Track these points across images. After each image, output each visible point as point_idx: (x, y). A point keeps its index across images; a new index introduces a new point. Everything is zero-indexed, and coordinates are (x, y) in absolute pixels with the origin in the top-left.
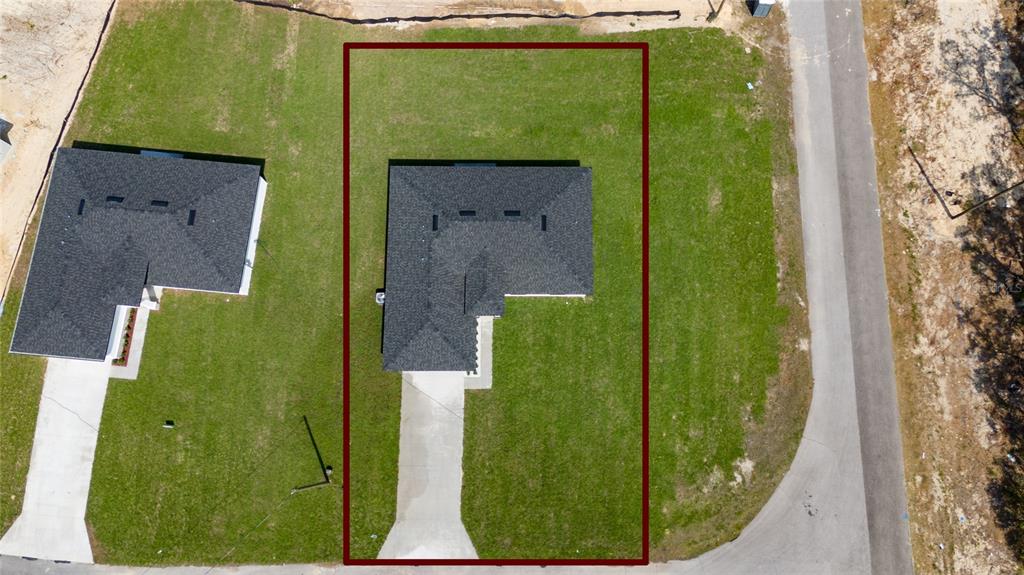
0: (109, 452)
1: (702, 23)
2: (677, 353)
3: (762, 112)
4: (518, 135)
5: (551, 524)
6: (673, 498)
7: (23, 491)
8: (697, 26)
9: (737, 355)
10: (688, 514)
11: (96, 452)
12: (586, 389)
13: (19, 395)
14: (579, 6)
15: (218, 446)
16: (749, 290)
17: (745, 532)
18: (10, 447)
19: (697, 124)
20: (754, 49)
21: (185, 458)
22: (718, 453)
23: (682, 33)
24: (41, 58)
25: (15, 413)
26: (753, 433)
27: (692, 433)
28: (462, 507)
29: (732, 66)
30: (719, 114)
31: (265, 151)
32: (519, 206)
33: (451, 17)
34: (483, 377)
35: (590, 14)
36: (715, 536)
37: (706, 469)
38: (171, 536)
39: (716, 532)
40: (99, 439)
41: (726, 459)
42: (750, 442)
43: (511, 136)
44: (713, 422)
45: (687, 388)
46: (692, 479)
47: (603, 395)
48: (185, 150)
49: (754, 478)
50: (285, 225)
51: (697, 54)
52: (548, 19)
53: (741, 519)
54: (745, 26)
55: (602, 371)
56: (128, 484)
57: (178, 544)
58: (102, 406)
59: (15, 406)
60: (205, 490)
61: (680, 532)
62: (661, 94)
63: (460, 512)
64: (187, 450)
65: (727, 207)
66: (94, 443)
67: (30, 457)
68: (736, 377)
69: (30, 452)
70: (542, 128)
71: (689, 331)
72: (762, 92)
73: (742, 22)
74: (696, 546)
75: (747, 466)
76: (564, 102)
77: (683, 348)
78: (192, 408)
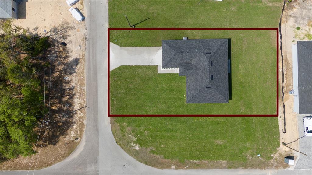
1: (282, 141)
2: (169, 129)
3: (250, 159)
4: (240, 80)
5: (120, 91)
6: (128, 126)
8: (280, 139)
9: (170, 147)
10: (124, 131)
12: (158, 101)
14: (287, 99)
16: (190, 151)
17: (119, 147)
19: (245, 137)
20: (272, 157)
22: (141, 139)
23: (278, 133)
26: (147, 151)
27: (146, 132)
28: (125, 66)
29: (266, 150)
30: (248, 144)
32: (214, 80)
33: (282, 56)
34: (161, 70)
35: (284, 103)
37: (136, 136)
39: (119, 138)
41: (139, 142)
42: (144, 149)
43: (240, 77)
44: (150, 138)
45: (159, 131)
46: (133, 132)
47: (157, 106)
49: (134, 150)
50: (208, 7)
51: (270, 138)
52: (282, 89)
53: (122, 145)
54: (281, 155)
55: (164, 106)
61: (119, 128)
62: (255, 126)
63: (123, 65)
65: (216, 146)
68: (163, 146)
70: (243, 87)
71: (176, 132)
72: (257, 159)
73: (283, 154)
74: (115, 132)
75: (137, 148)
76: (252, 95)
77: (171, 130)
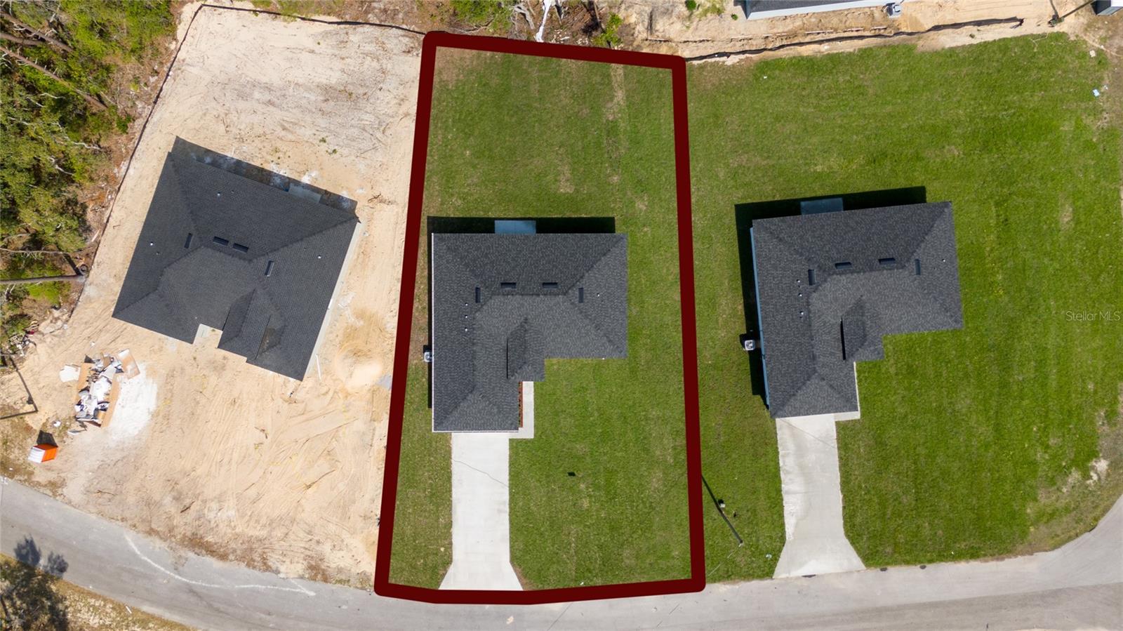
0: (521, 504)
1: (1045, 29)
2: (1036, 371)
3: (1108, 119)
4: (861, 166)
5: (926, 531)
6: (1036, 500)
7: (451, 544)
8: (1040, 33)
9: (1091, 365)
10: (1050, 512)
11: (510, 504)
12: (950, 411)
13: (431, 461)
14: (916, 21)
15: (618, 491)
16: (1101, 303)
17: (1102, 523)
18: (431, 507)
19: (1045, 139)
20: (1099, 52)
21: (590, 502)
22: (1075, 457)
23: (1025, 41)
24: (368, 128)
25: (430, 478)
26: (1108, 435)
27: (1052, 442)
28: (845, 524)
29: (1078, 73)
30: (1066, 127)
31: (613, 209)
33: (782, 46)
35: (927, 28)
36: (1075, 529)
37: (1065, 472)
38: (589, 571)
39: (1075, 525)
40: (511, 493)
41: (1083, 462)
42: (1104, 443)
43: (854, 167)
44: (1070, 429)
45: (1046, 401)
46: (1052, 481)
47: (966, 415)
48: (536, 216)
49: (1108, 475)
51: (1041, 64)
52: (883, 39)
53: (1098, 512)
54: (1089, 27)
55: (964, 393)
56: (542, 529)
57: (596, 576)
58: (508, 465)
59: (428, 471)
60: (612, 529)
61: (1043, 528)
62: (1006, 110)
63: (843, 529)
64: (590, 496)
65: (1078, 222)
66: (506, 497)
67: (451, 514)
68: (1091, 386)
69: (451, 510)
70: (884, 155)
71: (1046, 348)
72: (1108, 98)
73: (1086, 22)
74: (1058, 539)
75: (1102, 465)
76: (904, 126)
77: (1041, 364)
78: (588, 460)
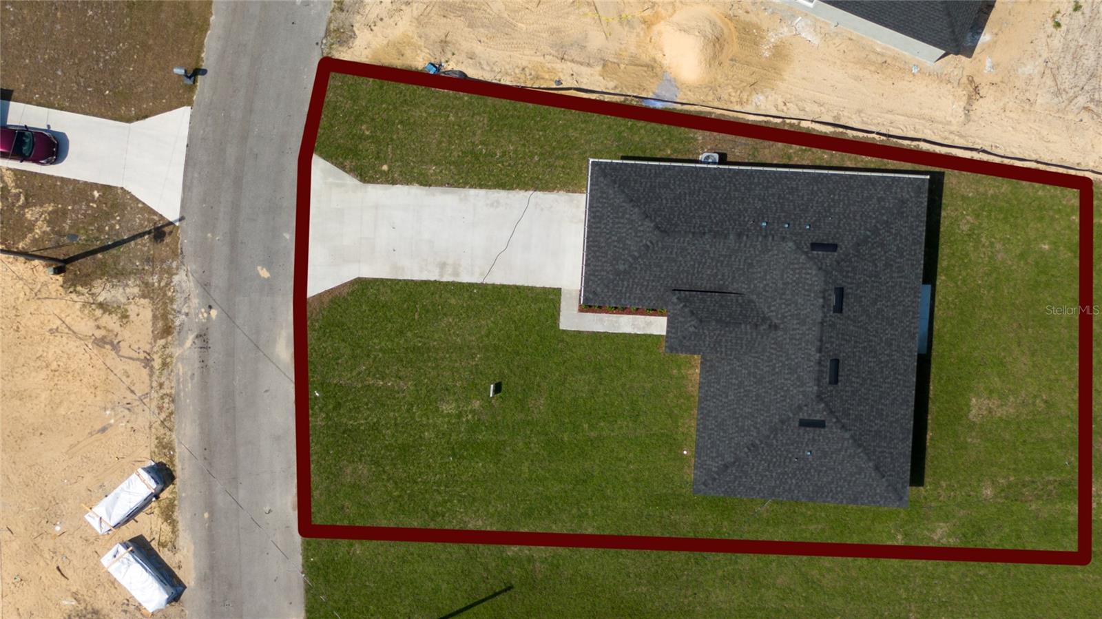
0: (453, 301)
7: (394, 182)
11: (453, 283)
13: (532, 157)
15: (466, 463)
18: (455, 154)
21: (449, 415)
24: (1094, 82)
25: (504, 153)
31: (937, 485)
38: (338, 406)
40: (471, 285)
48: (934, 354)
56: (409, 334)
57: (328, 417)
58: (519, 283)
59: (516, 151)
60: (404, 448)
64: (459, 416)
66: (465, 278)
67: (442, 185)
69: (450, 185)
78: (520, 416)
